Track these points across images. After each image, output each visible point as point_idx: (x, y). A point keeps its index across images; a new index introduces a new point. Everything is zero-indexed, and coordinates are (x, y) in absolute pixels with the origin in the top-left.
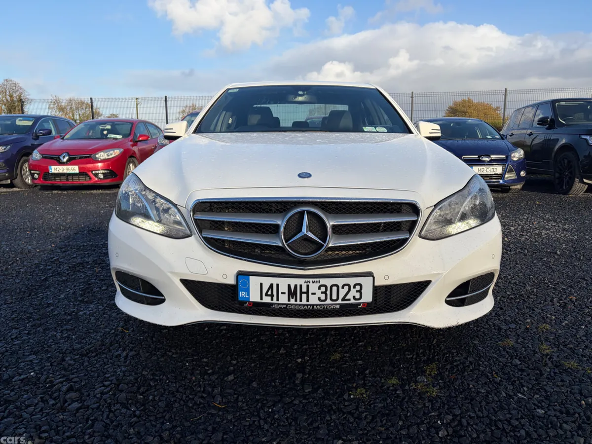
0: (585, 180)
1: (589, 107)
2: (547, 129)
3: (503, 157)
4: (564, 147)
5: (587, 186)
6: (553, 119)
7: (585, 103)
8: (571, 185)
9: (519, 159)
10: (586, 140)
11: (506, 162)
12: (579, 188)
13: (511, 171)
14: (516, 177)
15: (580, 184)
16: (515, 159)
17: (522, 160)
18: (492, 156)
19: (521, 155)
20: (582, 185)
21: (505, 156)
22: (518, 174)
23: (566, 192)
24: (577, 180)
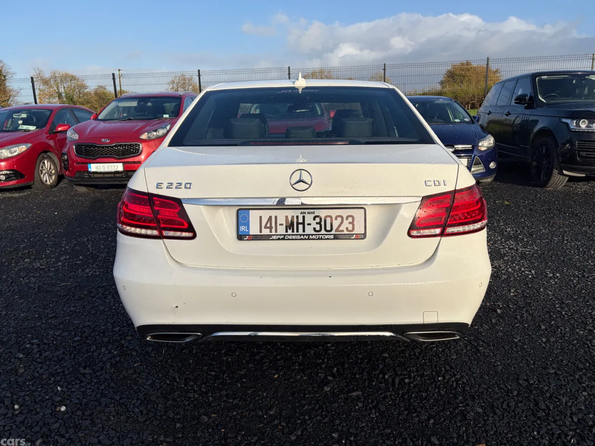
0: (565, 172)
1: (574, 82)
2: (526, 108)
3: (469, 147)
4: (542, 131)
5: (567, 178)
6: (532, 96)
7: (570, 77)
8: (549, 176)
9: (489, 148)
10: (567, 124)
11: (472, 154)
12: (559, 180)
13: (477, 164)
14: (484, 171)
15: (559, 176)
16: (483, 149)
17: (491, 150)
18: (456, 146)
19: (491, 144)
20: (562, 176)
21: (471, 146)
22: (487, 167)
23: (544, 185)
24: (555, 172)
